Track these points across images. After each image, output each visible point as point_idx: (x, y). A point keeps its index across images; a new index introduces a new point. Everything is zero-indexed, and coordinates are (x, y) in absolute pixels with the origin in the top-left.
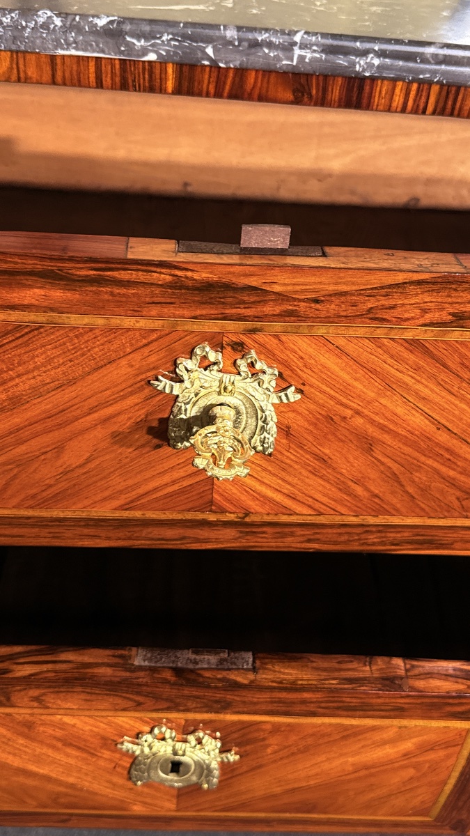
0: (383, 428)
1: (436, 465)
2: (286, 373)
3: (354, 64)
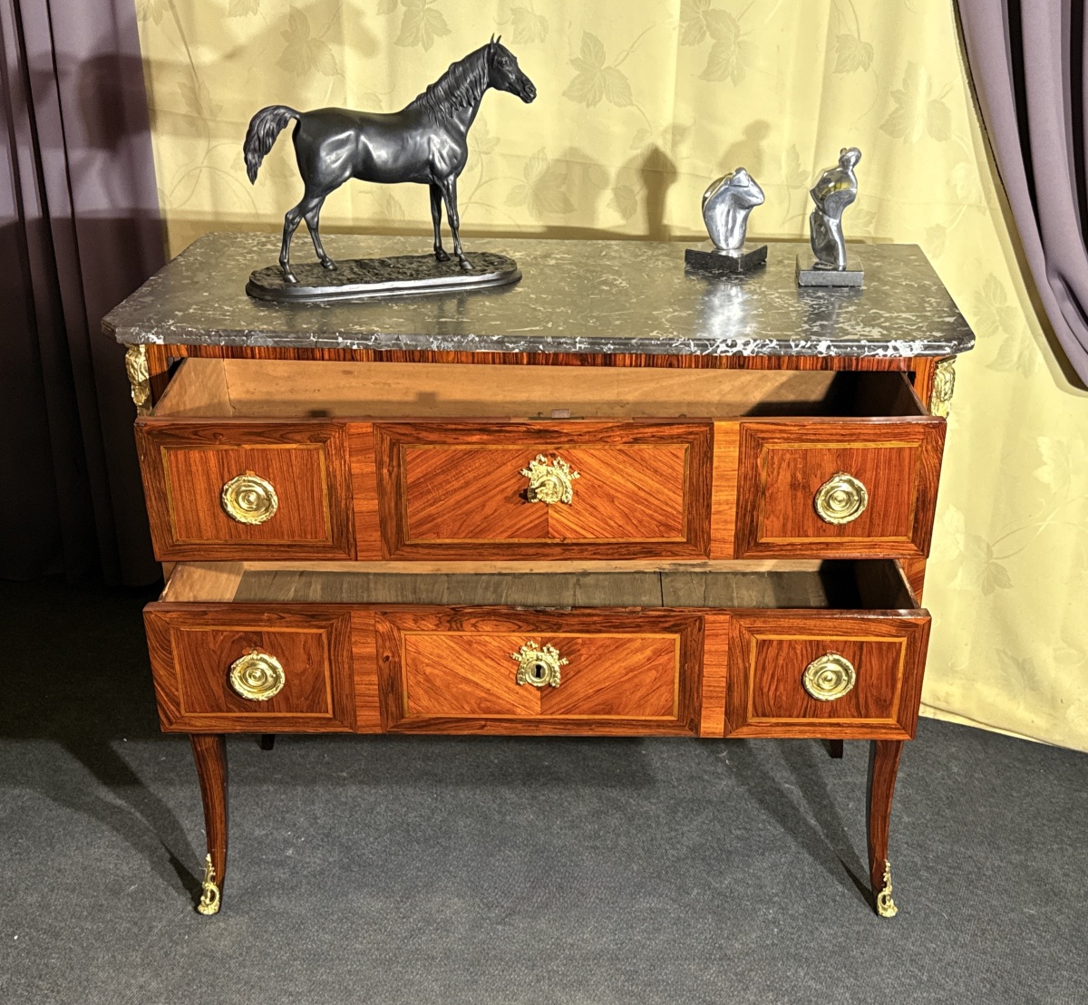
0: (616, 490)
1: (643, 508)
2: (573, 466)
3: (602, 349)
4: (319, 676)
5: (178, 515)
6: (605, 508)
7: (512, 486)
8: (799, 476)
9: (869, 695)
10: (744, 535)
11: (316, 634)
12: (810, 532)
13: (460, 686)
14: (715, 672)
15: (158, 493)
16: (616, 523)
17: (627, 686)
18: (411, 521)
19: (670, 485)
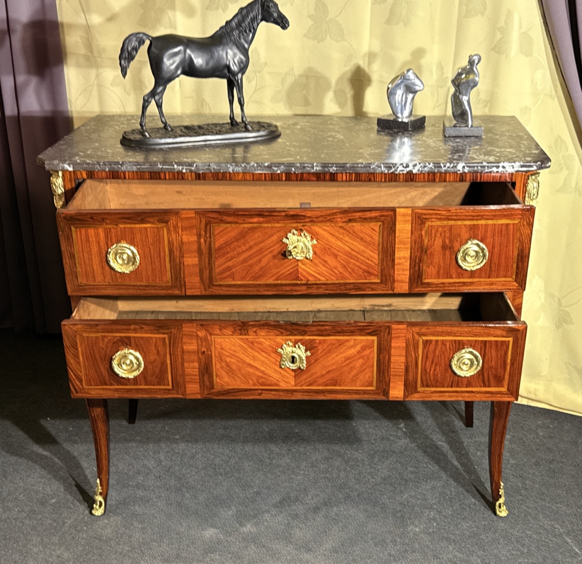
0: (338, 251)
1: (354, 262)
2: (313, 237)
3: (329, 170)
4: (164, 363)
5: (82, 268)
6: (332, 262)
7: (277, 249)
8: (447, 241)
9: (490, 373)
10: (414, 278)
11: (162, 338)
12: (454, 276)
13: (247, 369)
14: (398, 360)
15: (70, 254)
16: (338, 271)
17: (345, 369)
18: (217, 271)
19: (370, 248)
